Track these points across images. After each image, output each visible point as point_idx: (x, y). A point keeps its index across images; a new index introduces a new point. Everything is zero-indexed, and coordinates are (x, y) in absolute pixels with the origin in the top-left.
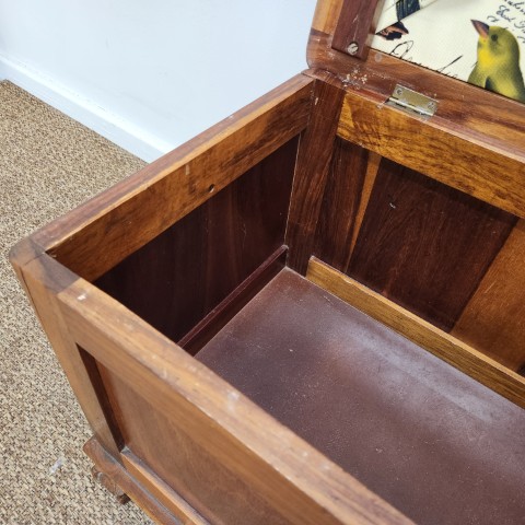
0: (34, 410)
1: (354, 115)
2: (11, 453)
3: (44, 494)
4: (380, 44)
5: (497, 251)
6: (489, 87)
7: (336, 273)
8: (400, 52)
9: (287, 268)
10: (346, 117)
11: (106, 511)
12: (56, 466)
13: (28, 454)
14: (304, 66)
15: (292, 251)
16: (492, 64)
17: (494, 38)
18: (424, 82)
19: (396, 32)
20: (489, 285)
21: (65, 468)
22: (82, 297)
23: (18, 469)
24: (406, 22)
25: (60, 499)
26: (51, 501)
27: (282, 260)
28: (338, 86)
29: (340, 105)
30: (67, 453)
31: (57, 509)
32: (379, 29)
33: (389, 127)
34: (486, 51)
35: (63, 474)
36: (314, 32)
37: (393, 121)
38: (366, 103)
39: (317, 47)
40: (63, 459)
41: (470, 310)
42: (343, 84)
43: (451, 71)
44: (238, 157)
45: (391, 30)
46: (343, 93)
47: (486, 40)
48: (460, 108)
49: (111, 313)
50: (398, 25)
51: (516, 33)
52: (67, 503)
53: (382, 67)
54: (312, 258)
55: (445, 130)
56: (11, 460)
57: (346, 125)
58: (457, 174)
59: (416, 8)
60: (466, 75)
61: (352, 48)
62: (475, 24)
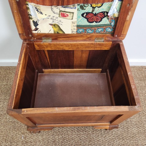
0: (9, 133)
1: (38, 46)
3: (24, 143)
4: (34, 32)
5: (73, 55)
6: (58, 33)
7: (49, 70)
8: (39, 32)
9: (39, 74)
10: (36, 47)
11: (38, 136)
12: (22, 137)
13: (16, 140)
14: (22, 41)
15: (38, 71)
16: (56, 29)
17: (54, 25)
18: (47, 36)
19: (36, 29)
20: (75, 60)
21: (24, 136)
22: (25, 111)
23: (16, 143)
24: (37, 27)
25: (28, 141)
26: (26, 142)
27: (38, 73)
28: (31, 42)
29: (34, 46)
30: (23, 134)
31: (29, 143)
32: (33, 29)
33: (45, 46)
34: (54, 28)
35: (25, 138)
36: (20, 34)
37: (46, 45)
38: (39, 44)
39: (22, 36)
40: (23, 135)
41: (75, 64)
42: (32, 41)
43: (50, 32)
45: (35, 29)
46: (33, 44)
47: (53, 26)
48: (55, 38)
49: (32, 110)
50: (36, 28)
51: (57, 24)
52: (30, 140)
53: (37, 36)
54: (43, 70)
56: (13, 143)
57: (37, 48)
58: (61, 48)
59: (38, 25)
60: (53, 32)
61: (30, 36)
62: (50, 24)
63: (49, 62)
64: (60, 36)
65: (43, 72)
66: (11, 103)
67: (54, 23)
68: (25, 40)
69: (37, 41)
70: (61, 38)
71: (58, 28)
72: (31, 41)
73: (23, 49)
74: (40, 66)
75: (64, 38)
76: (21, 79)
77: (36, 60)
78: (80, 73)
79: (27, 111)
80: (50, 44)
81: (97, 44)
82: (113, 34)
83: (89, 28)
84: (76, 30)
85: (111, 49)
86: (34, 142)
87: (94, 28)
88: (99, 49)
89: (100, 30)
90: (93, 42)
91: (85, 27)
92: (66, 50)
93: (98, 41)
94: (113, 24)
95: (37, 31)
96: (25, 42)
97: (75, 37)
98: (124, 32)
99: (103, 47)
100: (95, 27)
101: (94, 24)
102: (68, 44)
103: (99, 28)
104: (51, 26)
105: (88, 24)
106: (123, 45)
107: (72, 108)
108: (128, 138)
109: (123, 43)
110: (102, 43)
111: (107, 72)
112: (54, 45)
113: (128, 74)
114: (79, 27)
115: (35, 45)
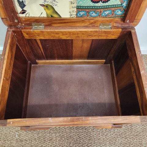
1: (27, 34)
3: (19, 141)
4: (21, 15)
5: (72, 45)
8: (27, 15)
9: (32, 65)
11: (33, 134)
12: (17, 135)
13: (9, 138)
14: (5, 28)
17: (47, 7)
18: (38, 21)
19: (24, 12)
20: (74, 50)
21: (18, 134)
22: (11, 123)
23: (10, 142)
24: (25, 9)
25: (23, 139)
26: (21, 141)
28: (18, 30)
29: (22, 34)
30: (17, 132)
31: (24, 141)
32: (19, 13)
34: (47, 10)
35: (19, 135)
36: (2, 19)
37: (37, 33)
38: (28, 31)
39: (6, 21)
40: (17, 133)
41: (73, 55)
42: (19, 28)
43: (42, 16)
44: (10, 64)
45: (22, 12)
46: (21, 31)
47: (45, 8)
48: (49, 23)
49: (19, 122)
50: (23, 10)
51: (51, 4)
52: (25, 139)
53: (26, 21)
54: (37, 60)
55: (49, 30)
56: (7, 142)
57: (26, 36)
58: (57, 37)
59: (25, 6)
60: (46, 16)
61: (16, 21)
62: (41, 5)
63: (43, 53)
64: (55, 22)
65: (37, 63)
67: (46, 3)
68: (10, 26)
69: (25, 28)
70: (56, 23)
71: (52, 10)
72: (17, 28)
73: (8, 39)
74: (32, 57)
75: (61, 24)
76: (6, 79)
77: (27, 51)
78: (79, 64)
79: (13, 122)
80: (42, 32)
81: (102, 31)
82: (124, 18)
83: (93, 10)
84: (75, 13)
85: (119, 37)
86: (29, 140)
87: (99, 10)
88: (104, 38)
89: (107, 13)
90: (97, 30)
91: (87, 9)
92: (63, 40)
93: (103, 28)
94: (125, 4)
95: (25, 14)
96: (10, 29)
97: (74, 22)
98: (138, 16)
99: (109, 35)
100: (101, 9)
101: (100, 4)
102: (65, 32)
103: (106, 9)
104: (42, 8)
105: (92, 4)
106: (135, 33)
108: (131, 137)
109: (136, 30)
110: (109, 30)
112: (48, 33)
113: (141, 73)
114: (79, 8)
115: (24, 33)
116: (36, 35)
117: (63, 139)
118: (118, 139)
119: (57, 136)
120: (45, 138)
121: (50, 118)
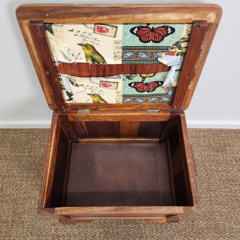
2: (40, 236)
3: (56, 237)
4: (68, 102)
6: (98, 103)
7: (87, 140)
8: (74, 102)
9: (73, 144)
11: (72, 229)
12: (53, 230)
13: (44, 233)
14: (52, 112)
15: (72, 141)
16: (96, 99)
17: (94, 95)
18: (84, 106)
19: (71, 99)
20: (122, 129)
21: (55, 228)
22: (59, 211)
23: (45, 237)
24: (72, 97)
26: (58, 236)
27: (71, 143)
28: (64, 114)
29: (67, 117)
30: (53, 225)
31: (61, 237)
32: (66, 99)
34: (93, 98)
35: (56, 230)
36: (49, 105)
38: (74, 116)
39: (52, 107)
41: (121, 134)
43: (88, 102)
45: (69, 99)
47: (92, 96)
48: (95, 108)
52: (62, 234)
53: (71, 106)
54: (79, 139)
55: (95, 115)
57: (71, 119)
58: (103, 120)
59: (72, 95)
60: (92, 102)
61: (63, 107)
62: (88, 94)
63: (87, 132)
64: (101, 106)
65: (78, 142)
66: (42, 200)
68: (56, 111)
69: (71, 113)
70: (102, 108)
71: (98, 98)
72: (63, 112)
73: (54, 124)
74: (75, 136)
75: (107, 108)
76: (52, 166)
77: (70, 131)
79: (61, 211)
80: (88, 116)
81: (150, 115)
82: (171, 104)
83: (139, 97)
84: (121, 100)
87: (145, 97)
89: (153, 99)
90: (144, 114)
91: (133, 96)
92: (109, 122)
93: (151, 113)
94: (170, 93)
95: (72, 101)
96: (56, 113)
97: (121, 107)
99: (158, 118)
100: (147, 96)
101: (146, 93)
102: (111, 116)
103: (152, 97)
105: (138, 93)
107: (114, 207)
108: (192, 235)
109: (185, 115)
110: (157, 114)
111: (166, 143)
113: (188, 162)
114: (125, 96)
115: (69, 117)
116: (81, 118)
117: (108, 235)
118: (176, 237)
119: (101, 231)
120: (87, 234)
121: (95, 207)
